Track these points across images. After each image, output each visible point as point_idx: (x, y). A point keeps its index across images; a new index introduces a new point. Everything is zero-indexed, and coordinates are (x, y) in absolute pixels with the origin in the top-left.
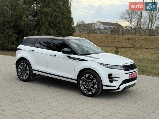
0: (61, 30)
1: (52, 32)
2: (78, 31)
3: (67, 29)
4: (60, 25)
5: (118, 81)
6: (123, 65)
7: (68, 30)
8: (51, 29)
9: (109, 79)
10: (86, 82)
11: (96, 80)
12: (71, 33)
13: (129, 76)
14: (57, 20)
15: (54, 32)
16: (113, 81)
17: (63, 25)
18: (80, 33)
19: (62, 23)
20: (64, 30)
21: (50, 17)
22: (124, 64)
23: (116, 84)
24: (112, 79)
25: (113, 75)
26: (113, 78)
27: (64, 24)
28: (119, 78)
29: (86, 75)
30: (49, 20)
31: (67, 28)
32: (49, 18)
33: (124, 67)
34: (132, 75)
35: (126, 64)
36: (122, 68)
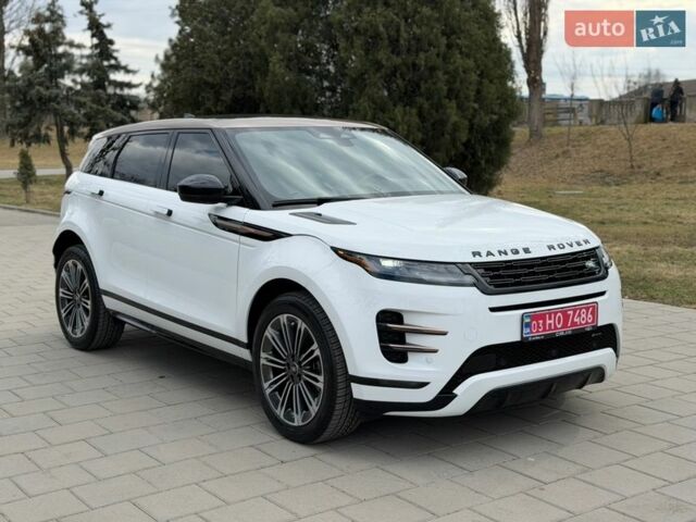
0: (439, 107)
1: (399, 118)
2: (590, 117)
3: (472, 98)
4: (434, 84)
5: (435, 351)
6: (477, 259)
7: (476, 106)
8: (395, 105)
9: (381, 340)
10: (282, 359)
11: (320, 347)
12: (495, 117)
13: (524, 325)
14: (421, 59)
15: (406, 118)
16: (411, 356)
17: (448, 82)
18: (603, 122)
19: (446, 73)
20: (453, 104)
21: (390, 49)
22: (489, 254)
23: (430, 370)
24: (404, 342)
25: (405, 321)
26: (411, 339)
27: (453, 76)
28: (444, 334)
29: (280, 317)
30: (384, 62)
31: (473, 94)
32: (383, 55)
33: (486, 269)
34: (552, 322)
35: (509, 253)
36: (469, 279)
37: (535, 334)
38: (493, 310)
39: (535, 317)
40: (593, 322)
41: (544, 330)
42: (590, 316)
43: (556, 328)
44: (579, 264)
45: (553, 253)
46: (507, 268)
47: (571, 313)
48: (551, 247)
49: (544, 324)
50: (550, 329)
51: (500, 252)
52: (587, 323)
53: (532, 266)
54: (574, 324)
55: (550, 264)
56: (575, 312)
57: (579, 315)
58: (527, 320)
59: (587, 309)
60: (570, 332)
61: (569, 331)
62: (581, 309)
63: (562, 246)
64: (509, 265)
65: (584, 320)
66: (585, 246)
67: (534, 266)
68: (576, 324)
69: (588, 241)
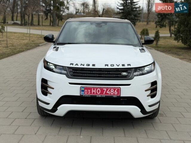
5: (51, 94)
9: (41, 88)
13: (81, 91)
16: (48, 94)
22: (77, 65)
24: (47, 90)
25: (48, 83)
28: (53, 89)
34: (95, 91)
36: (65, 72)
37: (87, 94)
39: (86, 88)
40: (118, 94)
41: (91, 94)
42: (116, 92)
43: (96, 93)
44: (118, 73)
45: (107, 67)
46: (82, 70)
47: (105, 89)
48: (106, 65)
49: (91, 92)
51: (81, 64)
52: (114, 94)
53: (93, 71)
54: (106, 93)
55: (103, 71)
56: (107, 89)
57: (110, 91)
58: (83, 89)
59: (115, 89)
60: (104, 96)
62: (111, 89)
63: (113, 65)
64: (83, 69)
65: (112, 93)
66: (126, 67)
67: (95, 71)
68: (108, 94)
69: (130, 65)
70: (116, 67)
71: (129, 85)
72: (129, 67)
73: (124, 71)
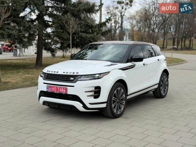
6: (47, 72)
35: (51, 72)
36: (43, 76)
37: (50, 91)
38: (44, 83)
39: (50, 87)
40: (65, 92)
41: (52, 90)
42: (64, 90)
43: (54, 91)
44: (69, 78)
45: (64, 74)
47: (59, 88)
48: (64, 72)
49: (52, 89)
50: (53, 90)
54: (59, 91)
55: (61, 76)
57: (61, 89)
58: (48, 87)
59: (64, 89)
61: (58, 92)
62: (62, 88)
63: (67, 73)
64: (51, 75)
65: (62, 91)
66: (75, 74)
67: (56, 76)
68: (60, 91)
69: (78, 73)
70: (69, 74)
71: (73, 86)
72: (77, 74)
73: (72, 77)
